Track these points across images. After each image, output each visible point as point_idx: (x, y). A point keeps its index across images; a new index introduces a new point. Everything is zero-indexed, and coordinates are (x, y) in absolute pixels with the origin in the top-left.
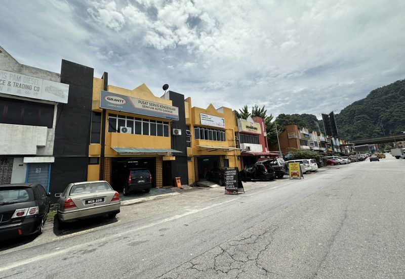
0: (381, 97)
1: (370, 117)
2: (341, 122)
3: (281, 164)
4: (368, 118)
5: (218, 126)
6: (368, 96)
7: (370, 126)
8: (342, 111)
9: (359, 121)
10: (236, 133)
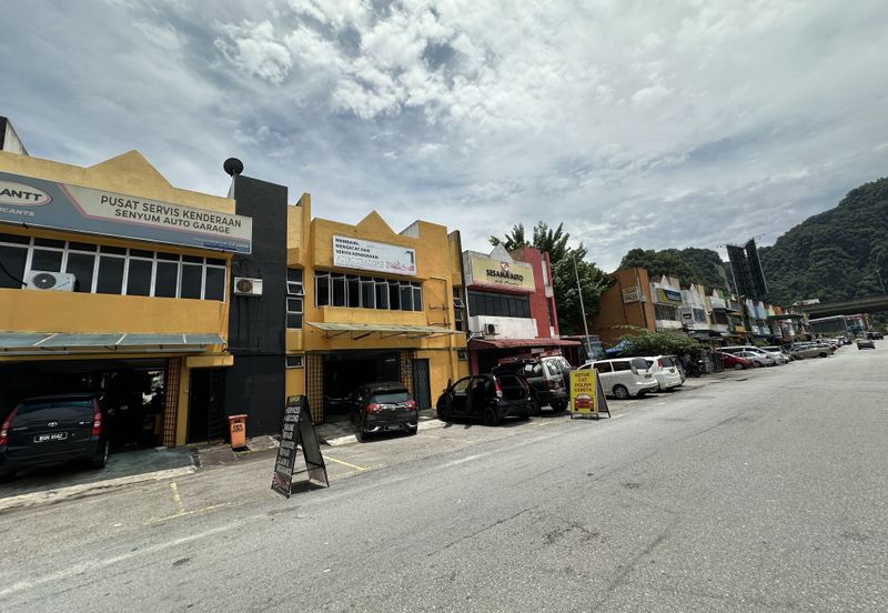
0: (874, 204)
1: (850, 253)
2: (778, 265)
3: (552, 373)
4: (844, 253)
5: (391, 270)
6: (843, 204)
7: (848, 272)
8: (780, 240)
9: (821, 262)
10: (456, 290)
